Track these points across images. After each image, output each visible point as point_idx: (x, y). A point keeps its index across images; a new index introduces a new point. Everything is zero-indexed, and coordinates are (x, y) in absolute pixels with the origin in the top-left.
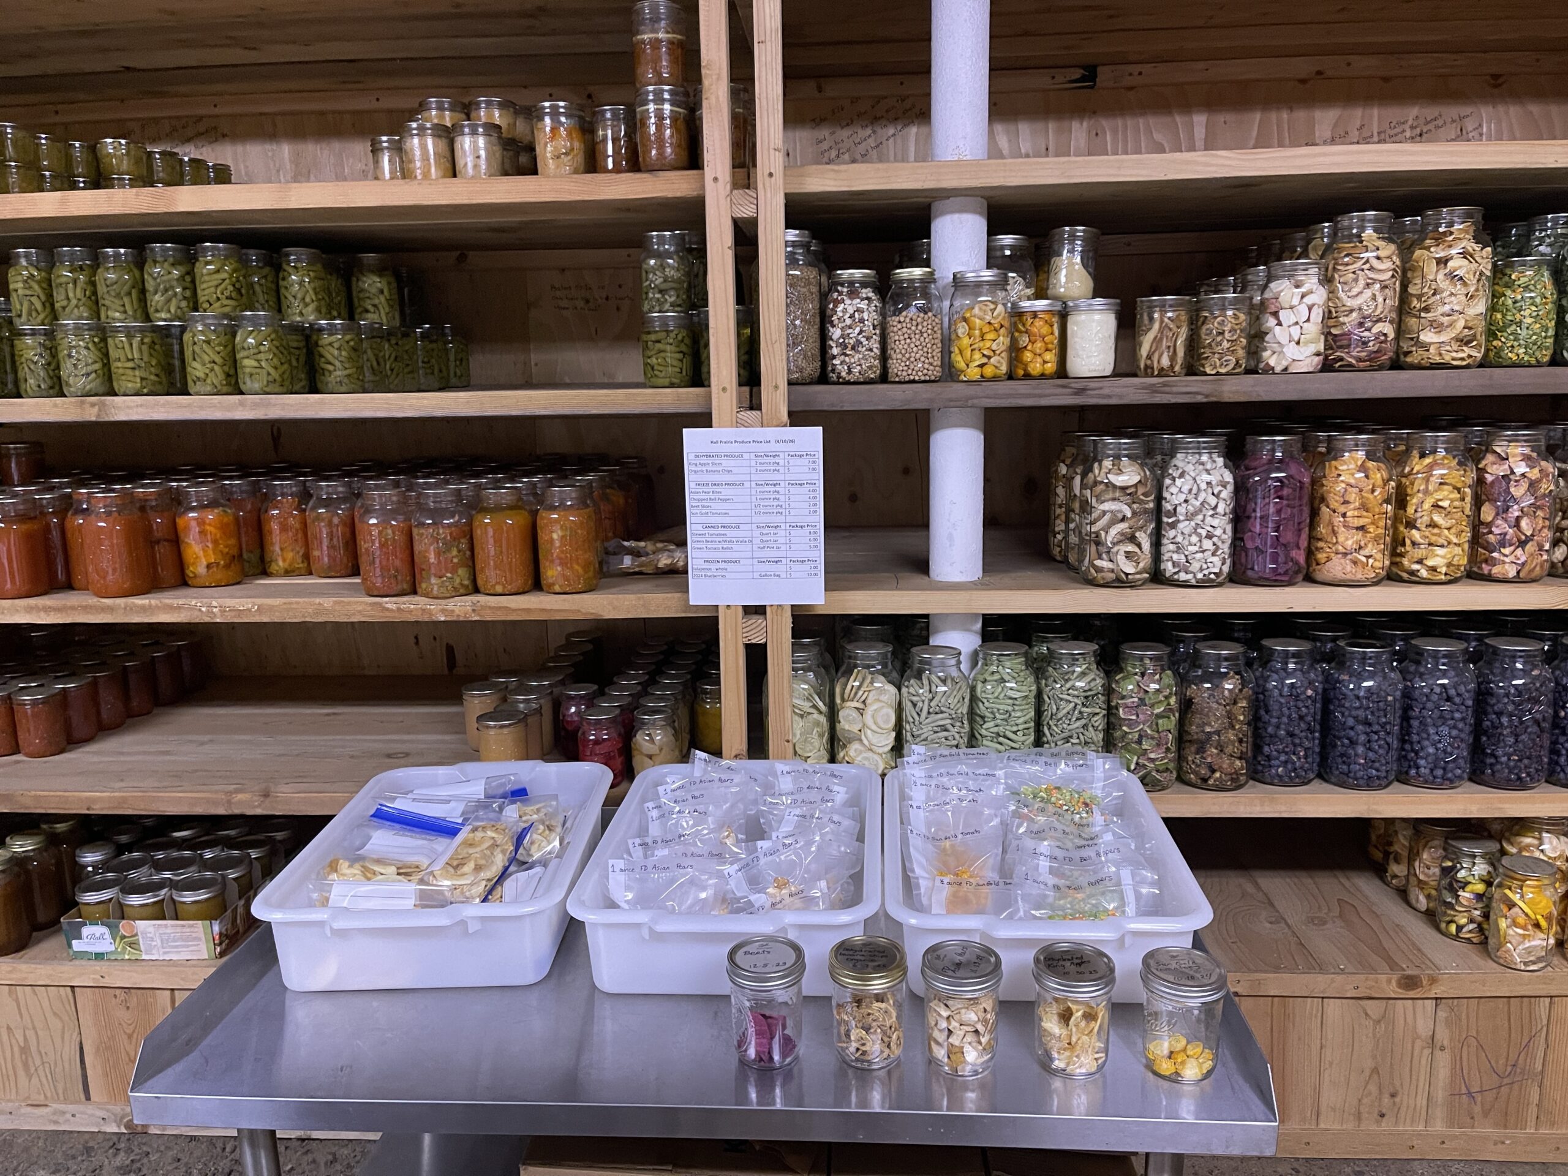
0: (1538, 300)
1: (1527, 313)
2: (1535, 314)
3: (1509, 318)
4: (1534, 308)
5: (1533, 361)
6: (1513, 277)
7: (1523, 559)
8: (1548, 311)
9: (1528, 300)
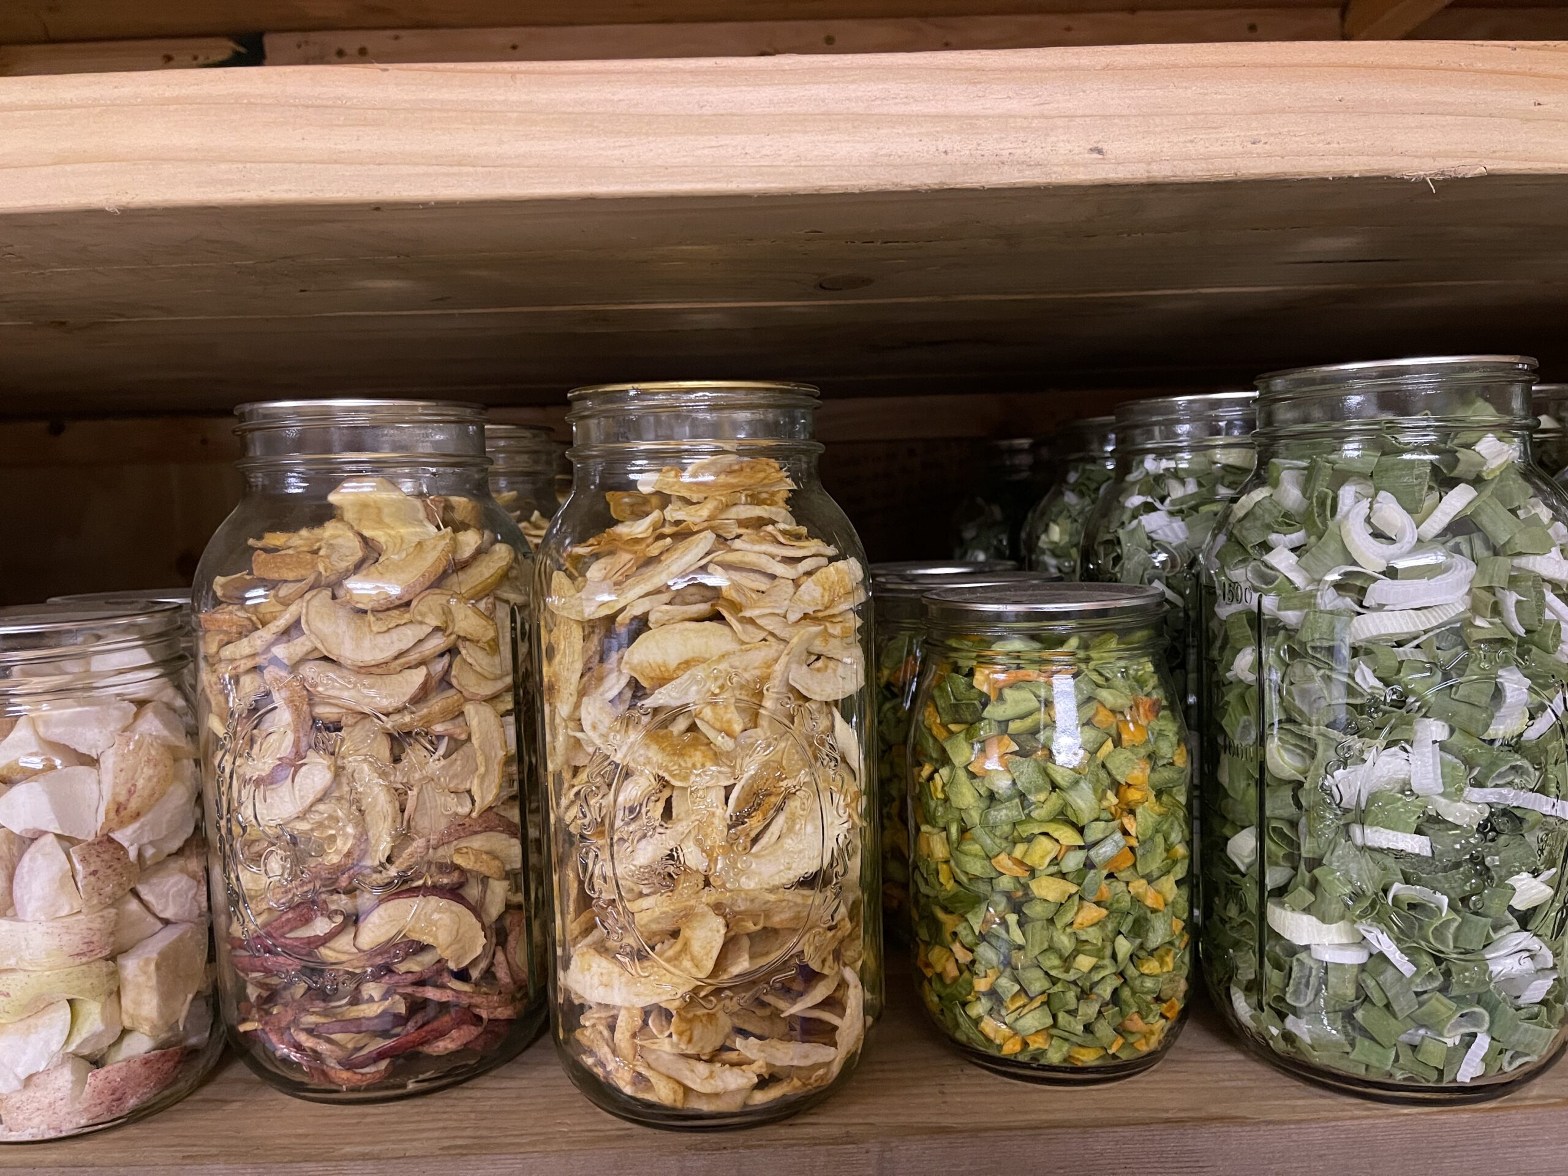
0: (1082, 800)
1: (1041, 852)
2: (1073, 862)
3: (974, 866)
4: (1068, 836)
6: (981, 681)
8: (1142, 843)
9: (1042, 797)
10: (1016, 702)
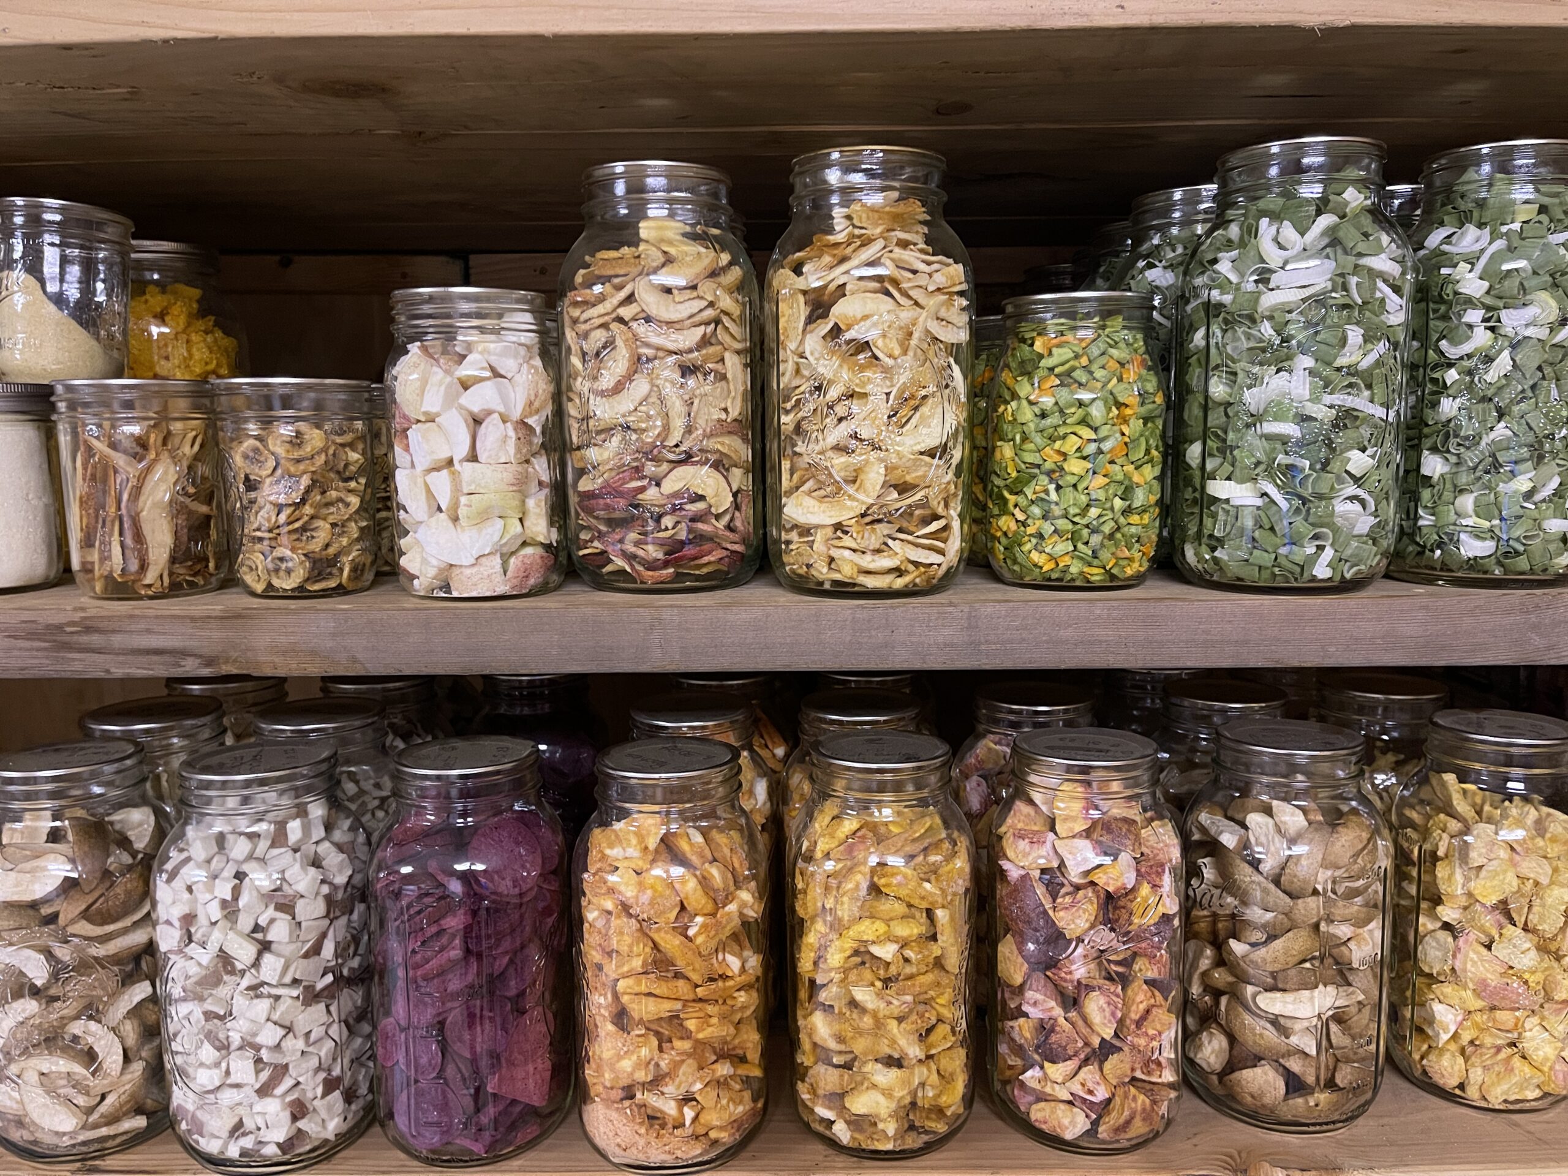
0: (1097, 412)
3: (1030, 458)
5: (1096, 575)
7: (1101, 1094)
8: (1132, 441)
9: (1073, 410)
10: (1060, 355)
